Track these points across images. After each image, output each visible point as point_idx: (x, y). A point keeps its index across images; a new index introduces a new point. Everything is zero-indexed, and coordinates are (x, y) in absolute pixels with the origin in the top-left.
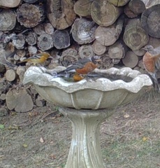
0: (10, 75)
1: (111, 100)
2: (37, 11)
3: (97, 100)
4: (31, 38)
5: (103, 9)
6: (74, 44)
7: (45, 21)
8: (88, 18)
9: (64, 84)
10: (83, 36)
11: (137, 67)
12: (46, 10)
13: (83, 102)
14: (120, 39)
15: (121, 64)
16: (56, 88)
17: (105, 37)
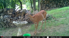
0: (11, 22)
1: (23, 25)
2: (14, 15)
3: (21, 25)
4: (13, 18)
5: (22, 14)
6: (19, 18)
7: (15, 16)
8: (20, 15)
9: (17, 23)
10: (20, 17)
11: (26, 21)
12: (15, 15)
13: (20, 25)
14: (24, 18)
15: (24, 21)
16: (16, 24)
17: (22, 17)
